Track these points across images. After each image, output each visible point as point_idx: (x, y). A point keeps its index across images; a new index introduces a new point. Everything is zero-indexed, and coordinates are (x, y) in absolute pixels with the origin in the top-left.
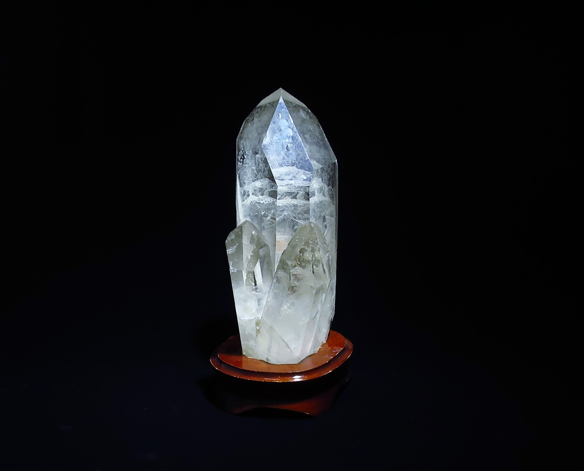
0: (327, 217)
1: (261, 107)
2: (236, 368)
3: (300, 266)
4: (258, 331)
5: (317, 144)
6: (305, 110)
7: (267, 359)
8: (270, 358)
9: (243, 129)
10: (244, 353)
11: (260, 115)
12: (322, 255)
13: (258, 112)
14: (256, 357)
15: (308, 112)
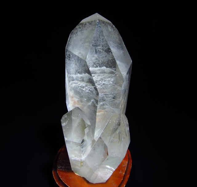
1: (82, 24)
6: (110, 25)
9: (70, 39)
11: (81, 30)
13: (80, 28)
15: (112, 27)
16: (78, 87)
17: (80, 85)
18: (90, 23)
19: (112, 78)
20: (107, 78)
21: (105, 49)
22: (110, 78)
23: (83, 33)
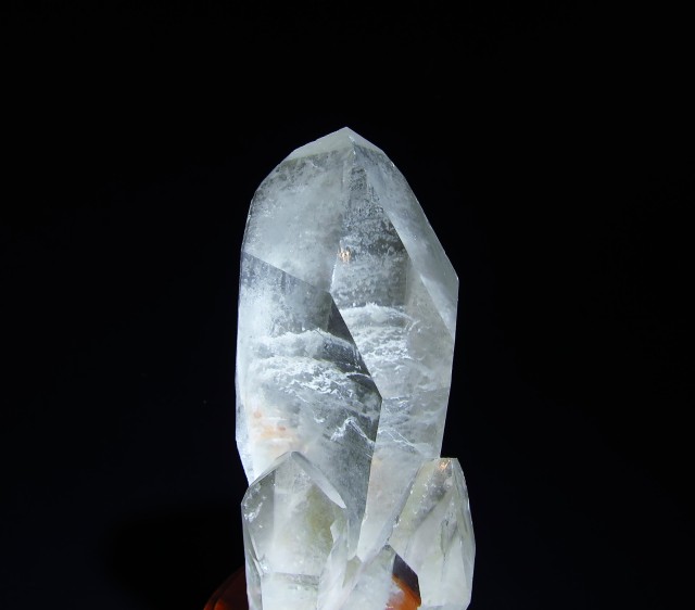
6: (383, 161)
11: (290, 185)
16: (289, 379)
17: (294, 373)
18: (319, 160)
19: (398, 339)
20: (384, 342)
21: (370, 242)
22: (393, 339)
23: (294, 194)
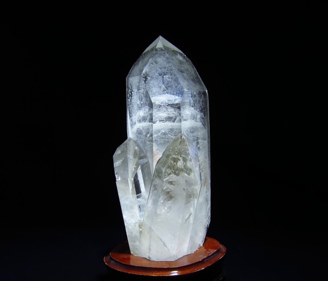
0: (200, 141)
2: (121, 263)
3: (175, 173)
4: (141, 232)
5: (193, 80)
6: (181, 55)
7: (149, 257)
8: (151, 256)
10: (132, 253)
12: (194, 164)
14: (140, 256)
15: (184, 57)
